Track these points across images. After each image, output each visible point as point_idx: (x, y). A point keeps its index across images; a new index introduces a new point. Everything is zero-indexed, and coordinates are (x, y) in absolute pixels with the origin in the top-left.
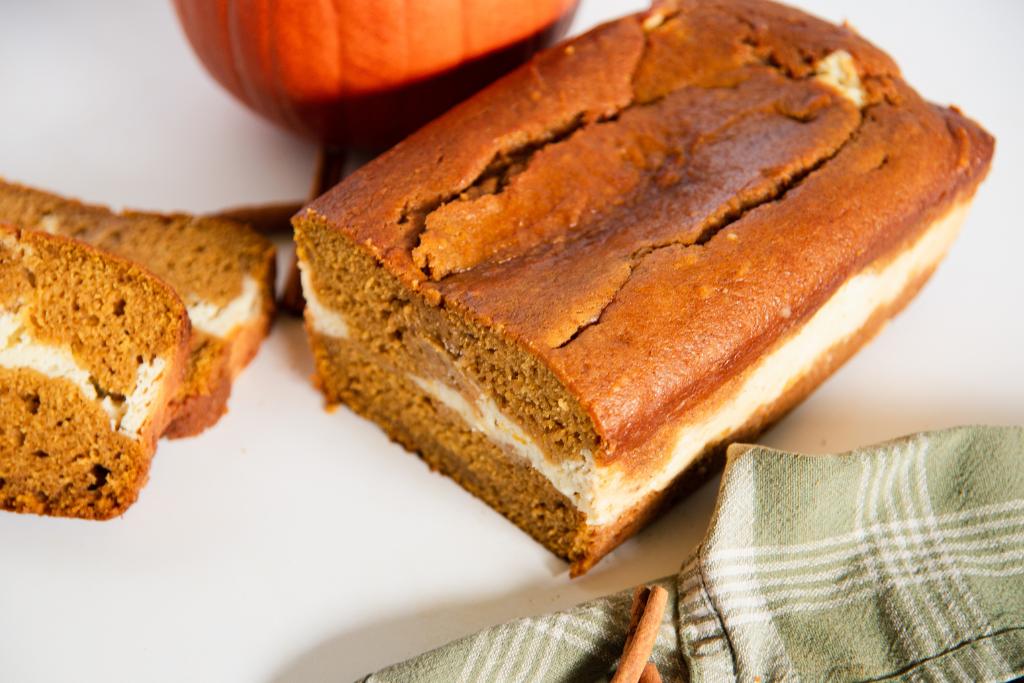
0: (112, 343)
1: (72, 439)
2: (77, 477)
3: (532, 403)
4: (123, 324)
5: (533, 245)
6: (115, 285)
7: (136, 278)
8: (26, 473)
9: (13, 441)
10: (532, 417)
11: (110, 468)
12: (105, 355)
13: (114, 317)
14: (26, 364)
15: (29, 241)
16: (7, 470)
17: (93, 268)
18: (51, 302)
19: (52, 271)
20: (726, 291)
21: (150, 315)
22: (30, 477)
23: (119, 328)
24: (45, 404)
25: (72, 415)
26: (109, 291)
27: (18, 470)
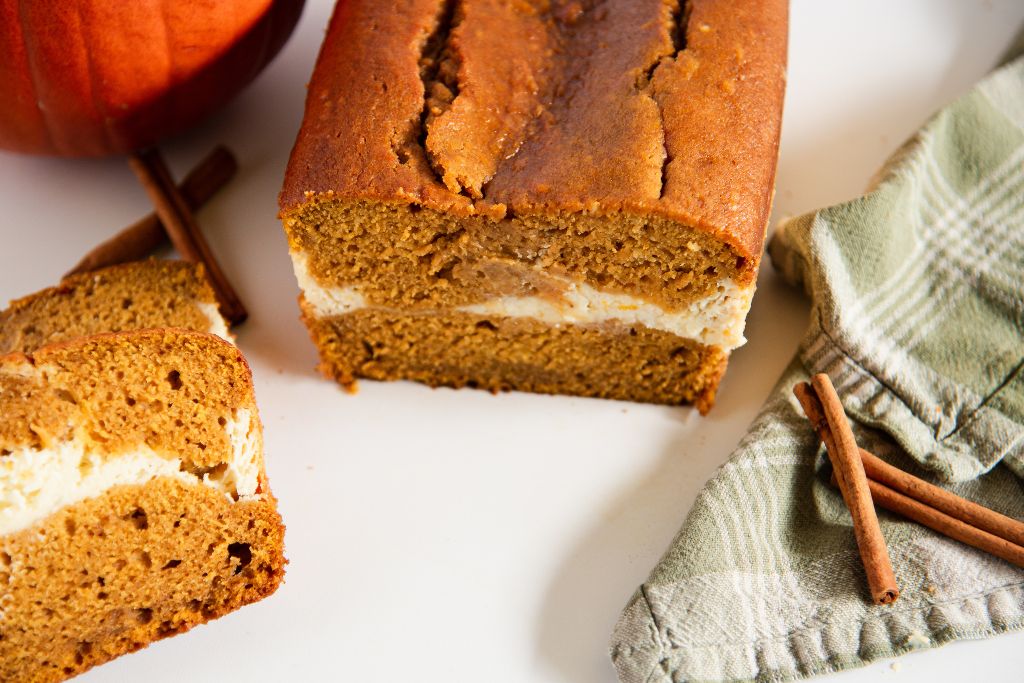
0: (187, 419)
1: (198, 532)
2: (220, 566)
3: (647, 263)
4: (187, 395)
5: (524, 125)
6: (159, 361)
7: (174, 343)
8: (170, 590)
9: (140, 566)
10: (644, 278)
11: (249, 541)
12: (187, 434)
13: (174, 392)
14: (111, 485)
15: (46, 361)
16: (148, 598)
17: (126, 354)
18: (103, 410)
19: (86, 379)
20: (743, 77)
21: (210, 371)
22: (174, 593)
23: (186, 400)
24: (152, 513)
25: (185, 509)
26: (155, 370)
27: (159, 592)
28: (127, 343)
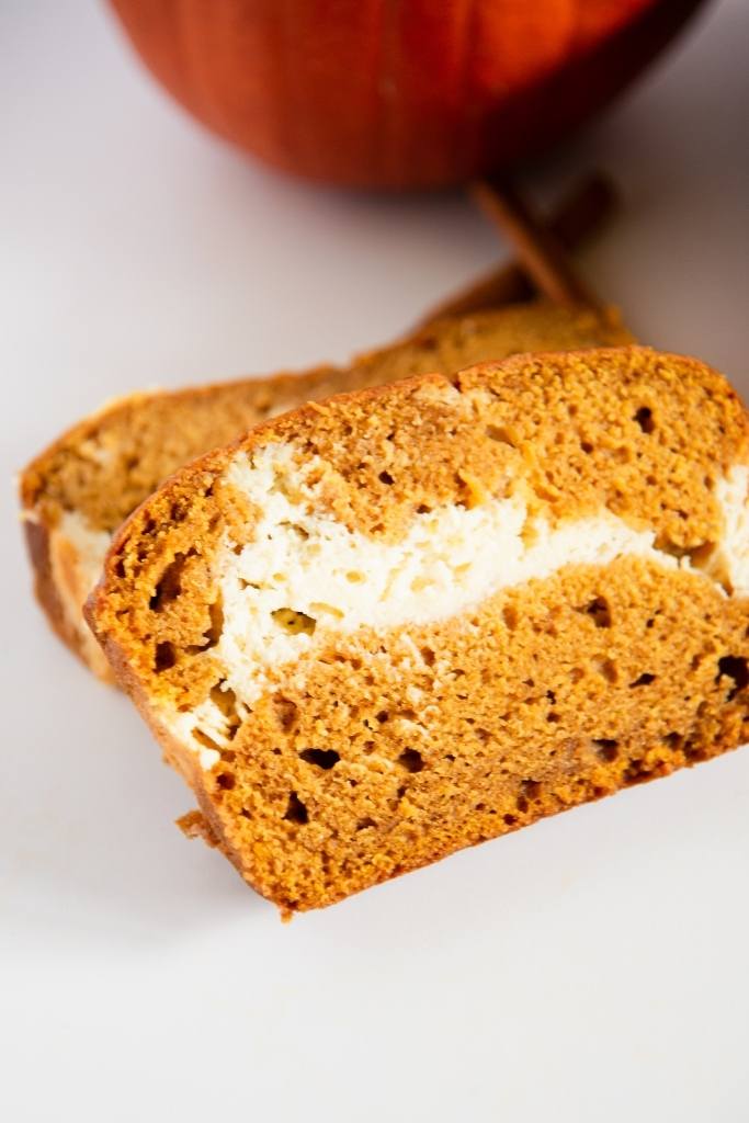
0: (663, 475)
1: (679, 637)
2: (708, 687)
4: (662, 441)
6: (624, 391)
7: (643, 368)
8: (642, 717)
9: (602, 679)
12: (662, 497)
13: (644, 437)
14: (564, 563)
15: (475, 385)
16: (612, 725)
17: (580, 382)
18: (552, 456)
19: (528, 413)
21: (693, 410)
22: (647, 720)
23: (661, 448)
24: (617, 605)
25: (662, 603)
26: (619, 404)
27: (627, 718)
28: (583, 366)
